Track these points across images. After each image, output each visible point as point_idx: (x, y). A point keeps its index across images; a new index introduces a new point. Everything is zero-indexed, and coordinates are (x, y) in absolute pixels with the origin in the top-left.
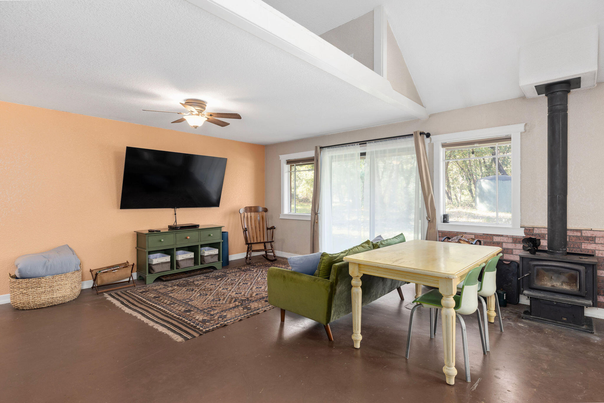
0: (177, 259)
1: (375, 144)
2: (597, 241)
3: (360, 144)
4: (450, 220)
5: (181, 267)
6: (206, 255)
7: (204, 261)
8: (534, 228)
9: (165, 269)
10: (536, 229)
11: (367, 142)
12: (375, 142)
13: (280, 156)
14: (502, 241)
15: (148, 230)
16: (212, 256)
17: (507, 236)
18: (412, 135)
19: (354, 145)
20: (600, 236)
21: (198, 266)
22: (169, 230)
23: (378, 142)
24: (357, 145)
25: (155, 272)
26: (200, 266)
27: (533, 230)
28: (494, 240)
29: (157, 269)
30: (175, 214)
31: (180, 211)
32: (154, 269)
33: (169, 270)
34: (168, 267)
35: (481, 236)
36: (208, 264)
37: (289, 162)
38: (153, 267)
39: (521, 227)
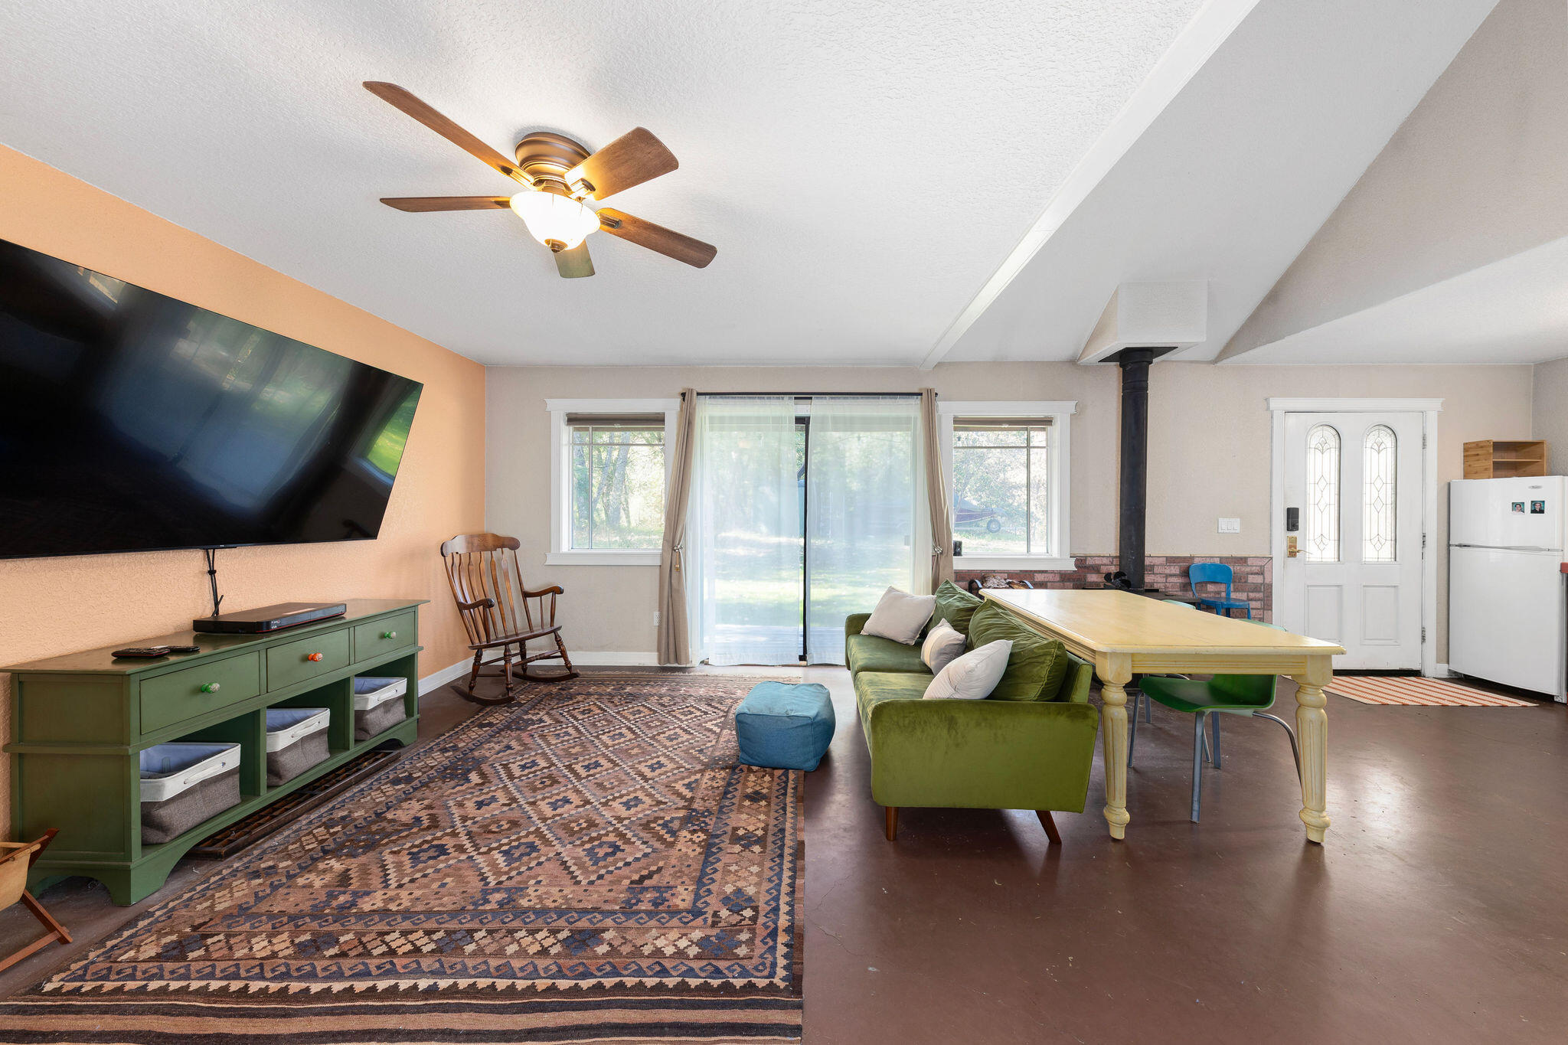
0: (269, 750)
1: (832, 402)
2: (1156, 570)
3: (796, 398)
4: (964, 551)
5: (290, 775)
6: (370, 707)
7: (366, 731)
8: (1086, 557)
9: (221, 805)
10: (1089, 558)
11: (813, 396)
12: (832, 398)
13: (548, 401)
14: (1046, 580)
15: (114, 654)
16: (387, 705)
17: (1053, 572)
18: (921, 394)
19: (783, 398)
20: (1159, 563)
21: (348, 753)
22: (196, 639)
23: (839, 398)
24: (790, 398)
25: (177, 834)
26: (354, 751)
27: (1085, 560)
28: (1036, 580)
29: (179, 818)
30: (212, 572)
31: (228, 559)
32: (166, 820)
33: (236, 803)
34: (229, 794)
35: (1017, 574)
36: (381, 735)
37: (573, 420)
38: (163, 813)
39: (1071, 557)
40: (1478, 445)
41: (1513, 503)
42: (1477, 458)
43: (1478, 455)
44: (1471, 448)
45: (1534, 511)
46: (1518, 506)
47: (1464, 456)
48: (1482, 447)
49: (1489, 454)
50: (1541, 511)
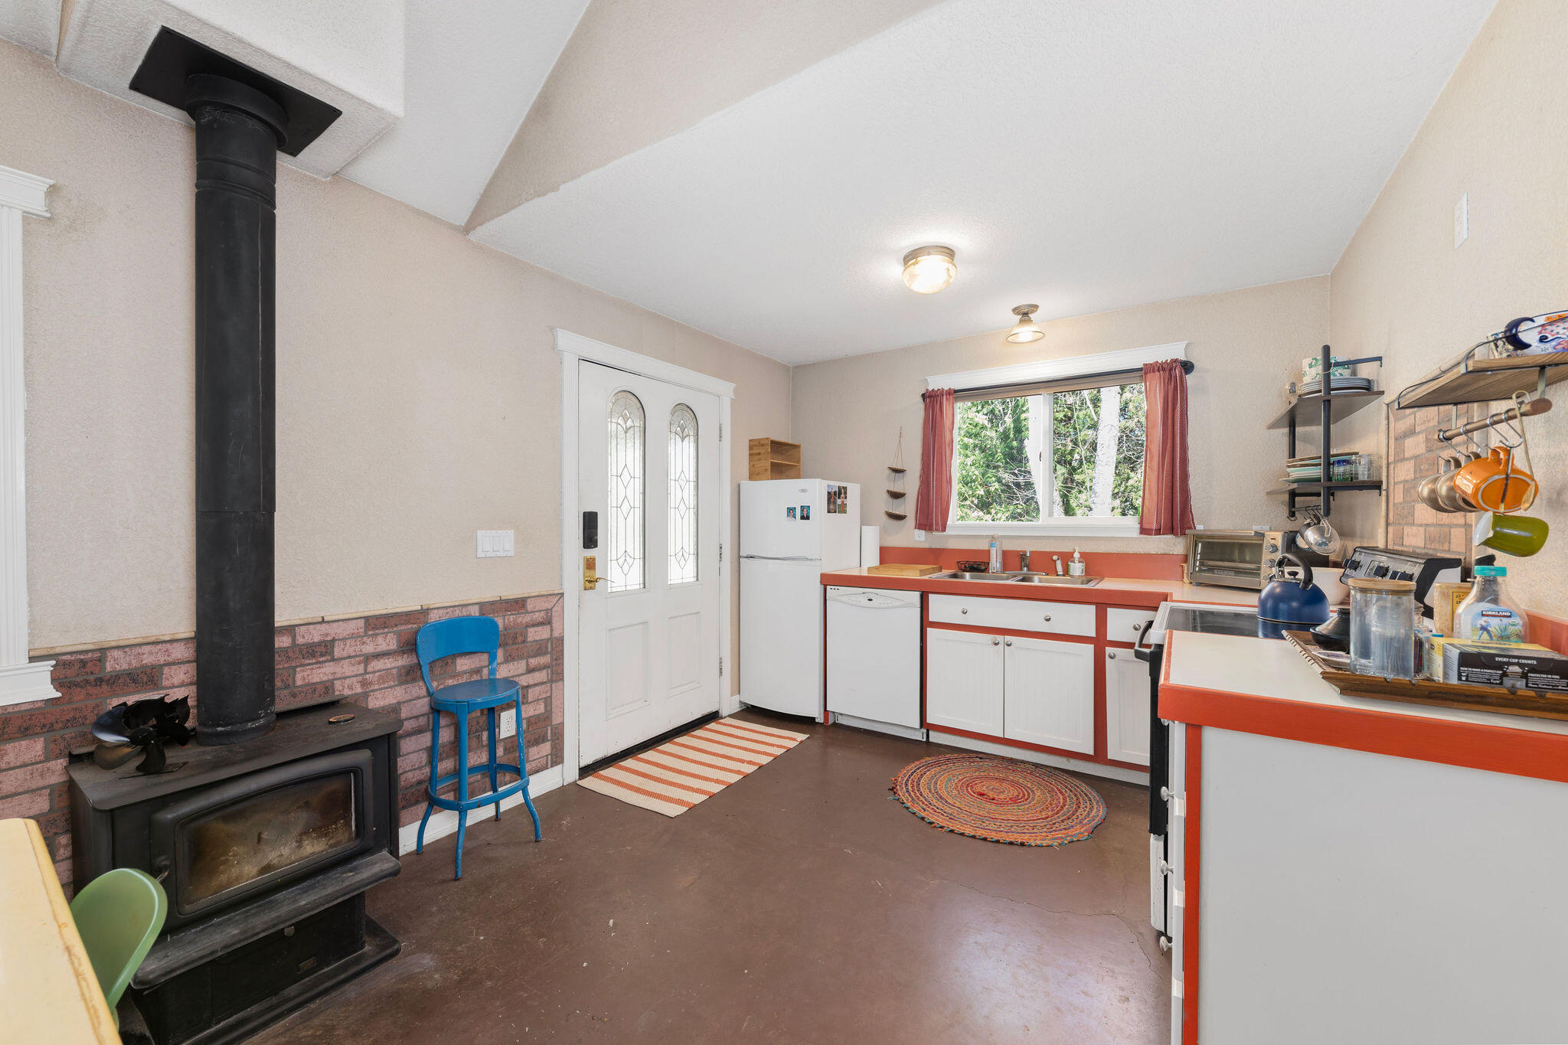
8: (103, 650)
27: (99, 661)
39: (35, 658)
40: (759, 443)
41: (788, 508)
42: (759, 457)
43: (758, 453)
44: (754, 446)
45: (803, 518)
46: (791, 511)
47: (749, 455)
48: (762, 445)
49: (768, 453)
50: (808, 518)
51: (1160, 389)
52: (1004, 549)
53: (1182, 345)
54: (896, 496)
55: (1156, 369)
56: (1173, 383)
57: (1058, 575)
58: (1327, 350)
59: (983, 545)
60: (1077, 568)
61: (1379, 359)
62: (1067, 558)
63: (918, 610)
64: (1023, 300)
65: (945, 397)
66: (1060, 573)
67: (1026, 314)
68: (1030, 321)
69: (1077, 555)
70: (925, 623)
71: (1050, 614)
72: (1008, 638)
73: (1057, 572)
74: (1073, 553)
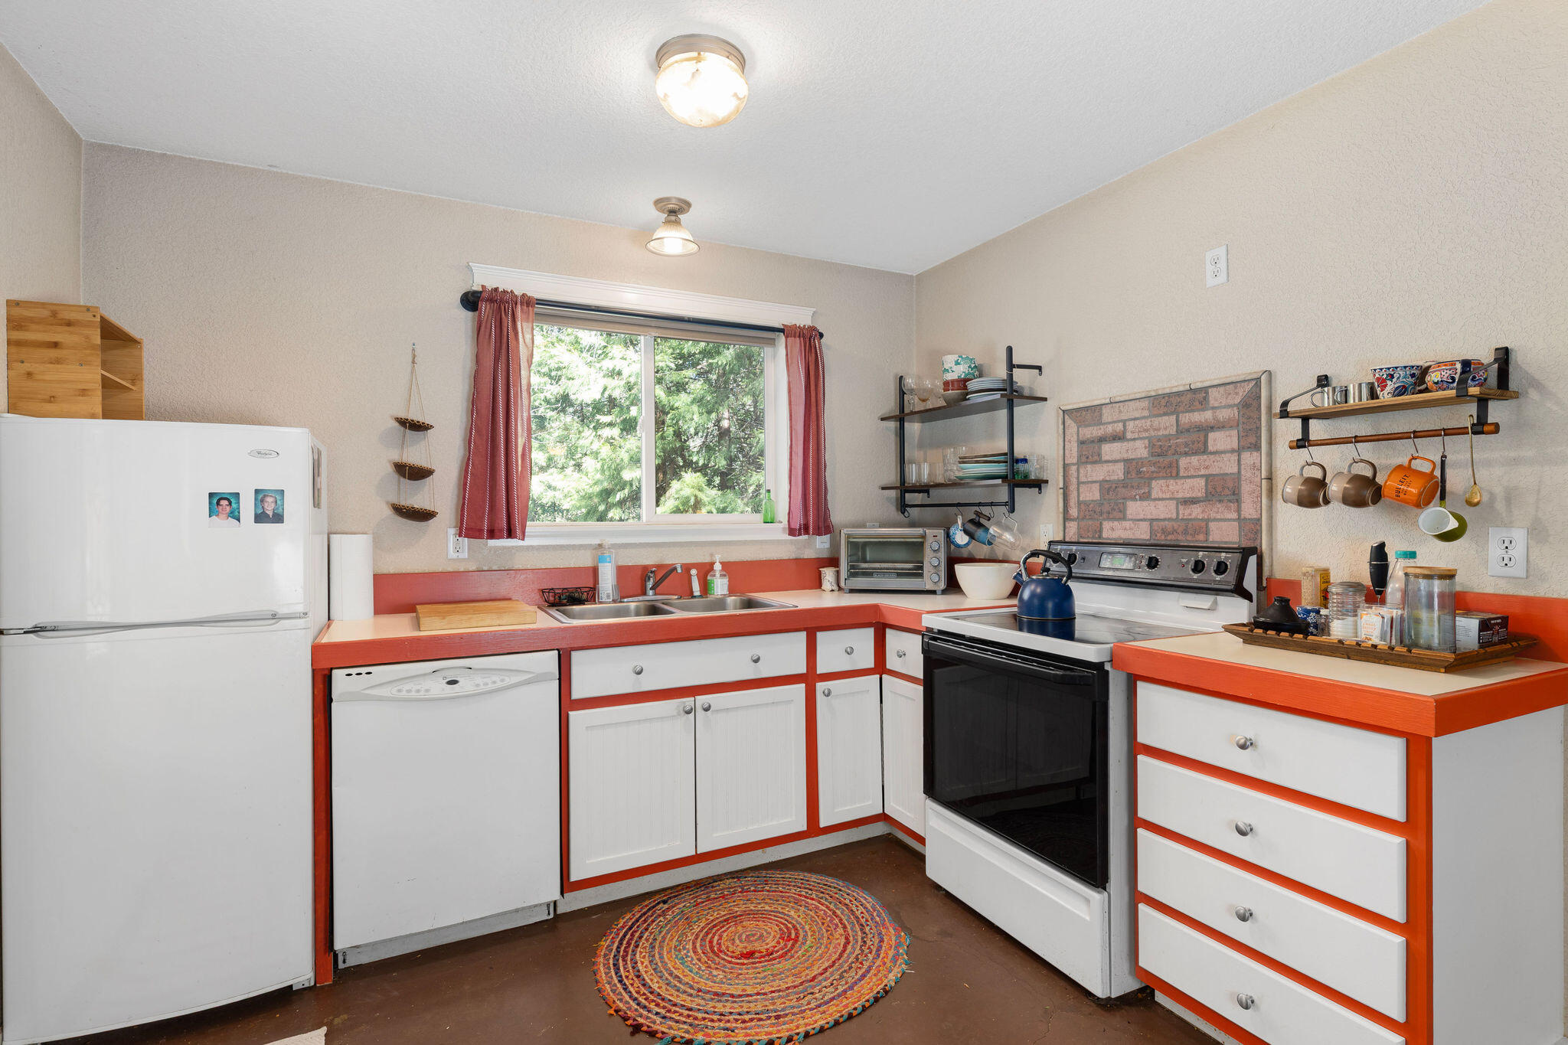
40: (56, 316)
41: (211, 495)
42: (53, 353)
43: (55, 345)
44: (32, 320)
45: (260, 518)
46: (222, 503)
47: (9, 342)
48: (69, 324)
49: (93, 347)
50: (278, 518)
51: (801, 359)
52: (620, 564)
53: (810, 311)
54: (416, 473)
55: (798, 334)
56: (813, 355)
57: (693, 597)
58: (1010, 350)
59: (585, 560)
60: (720, 586)
61: (1039, 368)
62: (706, 570)
63: (555, 685)
64: (675, 191)
65: (519, 306)
66: (697, 593)
67: (672, 212)
68: (677, 223)
69: (718, 567)
70: (567, 704)
71: (758, 652)
72: (702, 699)
73: (692, 592)
74: (712, 564)
